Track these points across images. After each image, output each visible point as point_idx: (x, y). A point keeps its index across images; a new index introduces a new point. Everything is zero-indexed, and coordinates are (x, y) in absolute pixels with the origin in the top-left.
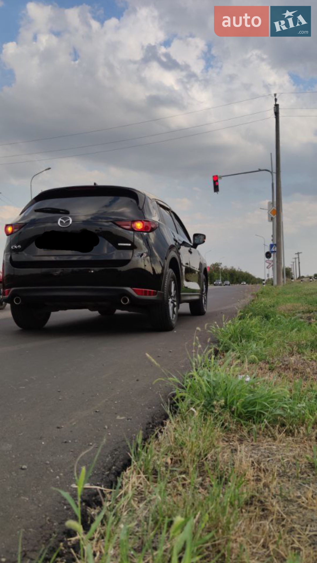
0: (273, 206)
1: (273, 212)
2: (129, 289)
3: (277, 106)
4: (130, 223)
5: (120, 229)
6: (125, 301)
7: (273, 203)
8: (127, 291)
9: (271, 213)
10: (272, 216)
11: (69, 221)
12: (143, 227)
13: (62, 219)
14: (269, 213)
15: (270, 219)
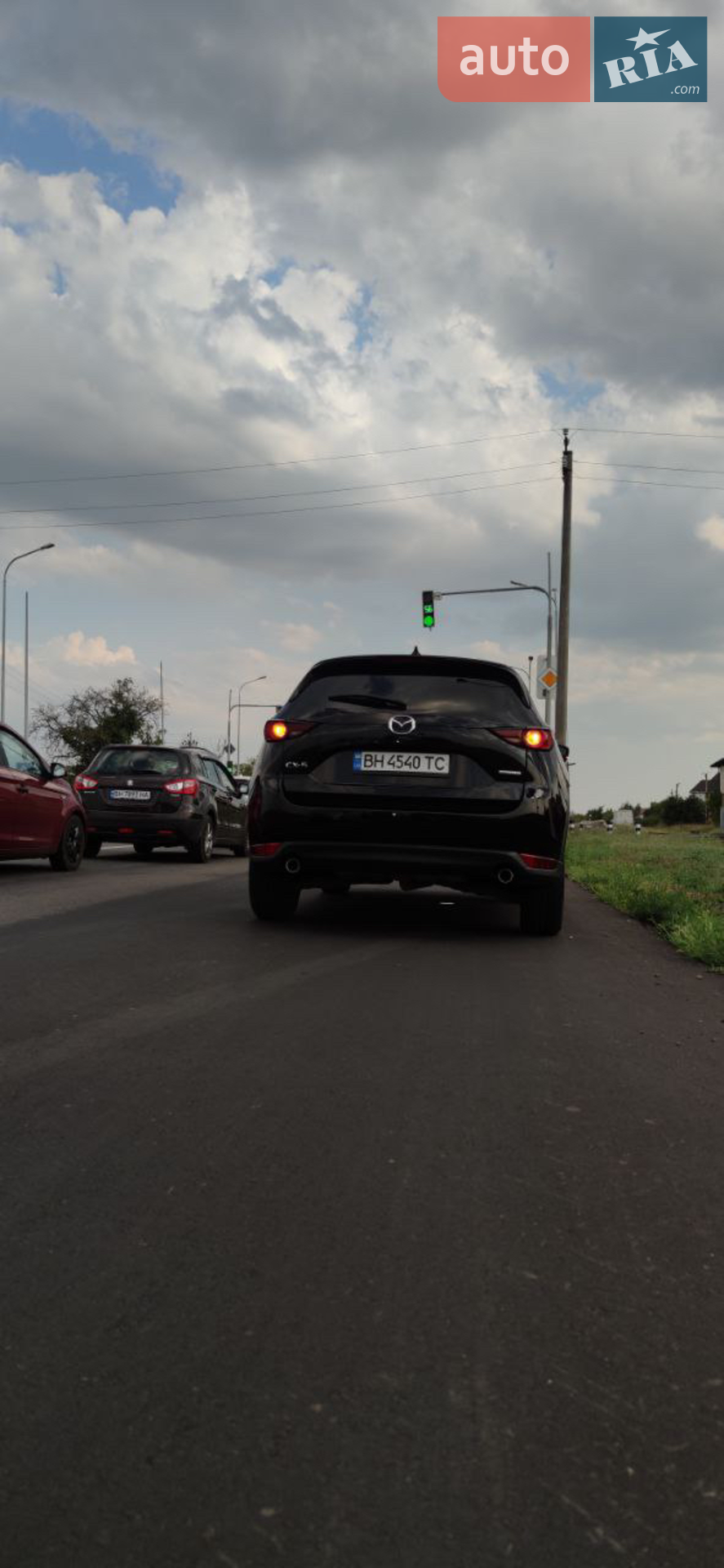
0: (549, 665)
1: (548, 679)
2: (513, 854)
3: (568, 454)
4: (520, 733)
5: (504, 742)
6: (506, 876)
7: (548, 659)
8: (511, 858)
9: (543, 679)
10: (546, 686)
11: (410, 725)
12: (540, 743)
13: (395, 719)
14: (540, 679)
15: (542, 692)
